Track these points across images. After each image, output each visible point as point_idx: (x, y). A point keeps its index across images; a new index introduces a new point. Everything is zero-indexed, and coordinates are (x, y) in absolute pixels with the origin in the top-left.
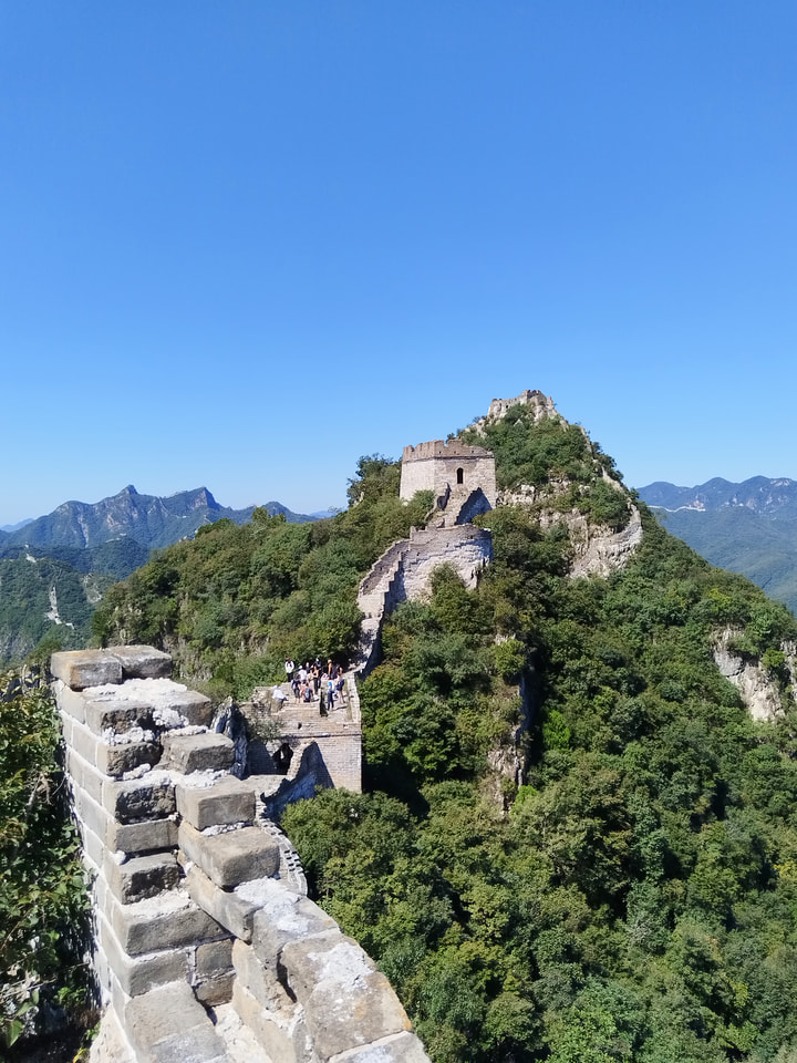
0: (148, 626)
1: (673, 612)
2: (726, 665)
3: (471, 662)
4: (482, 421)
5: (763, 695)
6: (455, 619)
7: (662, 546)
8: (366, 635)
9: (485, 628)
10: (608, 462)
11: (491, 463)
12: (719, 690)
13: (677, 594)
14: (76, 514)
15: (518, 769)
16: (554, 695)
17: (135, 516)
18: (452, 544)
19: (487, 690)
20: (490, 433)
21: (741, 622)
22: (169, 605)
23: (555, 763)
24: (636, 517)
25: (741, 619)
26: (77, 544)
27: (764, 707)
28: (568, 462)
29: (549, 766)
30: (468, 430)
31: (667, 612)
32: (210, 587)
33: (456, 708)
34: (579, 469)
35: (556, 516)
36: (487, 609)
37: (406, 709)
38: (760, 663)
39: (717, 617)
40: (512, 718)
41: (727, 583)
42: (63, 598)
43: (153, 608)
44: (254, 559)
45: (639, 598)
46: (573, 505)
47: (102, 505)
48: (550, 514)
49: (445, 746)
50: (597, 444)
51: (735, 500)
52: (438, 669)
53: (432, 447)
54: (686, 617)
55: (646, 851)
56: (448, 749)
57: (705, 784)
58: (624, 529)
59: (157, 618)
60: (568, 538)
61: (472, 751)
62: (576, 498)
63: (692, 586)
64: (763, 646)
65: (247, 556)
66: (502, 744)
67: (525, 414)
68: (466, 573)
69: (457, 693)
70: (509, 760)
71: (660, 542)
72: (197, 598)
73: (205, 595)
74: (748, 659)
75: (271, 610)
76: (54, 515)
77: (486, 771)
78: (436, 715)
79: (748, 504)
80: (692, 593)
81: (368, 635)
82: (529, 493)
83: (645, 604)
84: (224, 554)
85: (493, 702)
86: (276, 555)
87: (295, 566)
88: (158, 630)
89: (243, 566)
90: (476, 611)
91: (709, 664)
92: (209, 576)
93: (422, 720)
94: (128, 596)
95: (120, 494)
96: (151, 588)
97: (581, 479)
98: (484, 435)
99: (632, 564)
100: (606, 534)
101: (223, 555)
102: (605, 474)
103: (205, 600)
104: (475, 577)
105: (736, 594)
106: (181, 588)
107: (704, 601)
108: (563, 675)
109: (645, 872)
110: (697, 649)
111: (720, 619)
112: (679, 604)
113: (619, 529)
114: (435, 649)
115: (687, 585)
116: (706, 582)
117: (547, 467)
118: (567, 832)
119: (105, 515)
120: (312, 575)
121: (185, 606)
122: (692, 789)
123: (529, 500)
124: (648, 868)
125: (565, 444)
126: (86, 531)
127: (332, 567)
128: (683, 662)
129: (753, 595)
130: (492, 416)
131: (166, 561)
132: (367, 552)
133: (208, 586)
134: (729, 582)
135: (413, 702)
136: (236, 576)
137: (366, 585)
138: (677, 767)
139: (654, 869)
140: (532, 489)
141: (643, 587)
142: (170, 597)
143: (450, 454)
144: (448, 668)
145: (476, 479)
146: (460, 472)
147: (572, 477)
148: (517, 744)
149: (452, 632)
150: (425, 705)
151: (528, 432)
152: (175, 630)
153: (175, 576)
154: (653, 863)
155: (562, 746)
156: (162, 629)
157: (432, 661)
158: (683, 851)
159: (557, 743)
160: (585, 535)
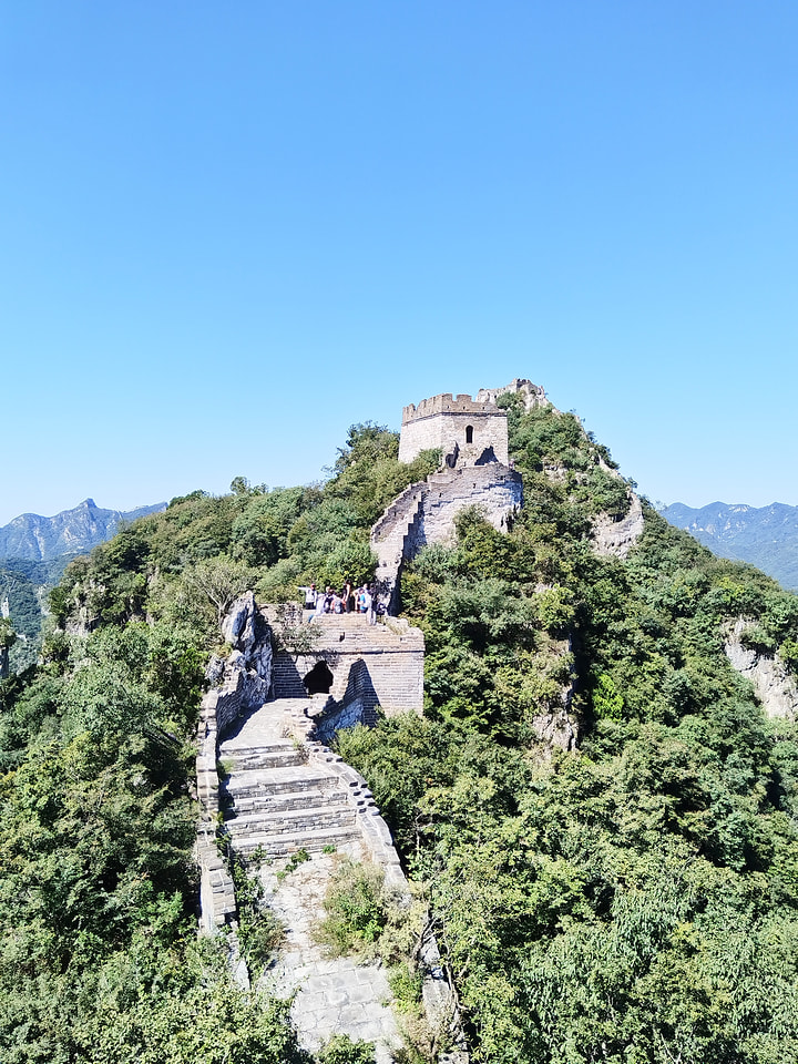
0: (112, 604)
1: (680, 602)
2: (739, 657)
3: (512, 610)
5: (779, 690)
6: (490, 563)
7: (665, 536)
8: (382, 584)
9: (525, 575)
10: (603, 451)
11: (503, 421)
12: (732, 685)
13: (684, 584)
14: (32, 527)
15: (572, 737)
16: (599, 659)
17: (93, 530)
18: (480, 485)
19: (530, 646)
21: (755, 613)
22: (138, 580)
23: (610, 733)
24: (636, 507)
25: (755, 609)
26: (32, 557)
27: (780, 703)
28: (563, 449)
29: (602, 738)
31: (674, 602)
32: (184, 559)
33: (493, 666)
34: (574, 456)
36: (526, 554)
37: (439, 663)
38: (776, 656)
39: (728, 608)
40: (562, 678)
41: (738, 572)
42: (16, 609)
43: (119, 583)
44: (235, 526)
45: (643, 589)
46: (569, 494)
47: (60, 519)
49: (485, 708)
50: (590, 433)
51: (695, 525)
52: (472, 619)
53: (439, 401)
54: (694, 609)
55: (724, 836)
56: (489, 711)
57: (760, 769)
58: (623, 518)
59: (123, 595)
61: (515, 717)
62: (573, 486)
63: (700, 576)
64: (780, 638)
65: (228, 523)
66: (551, 707)
67: (516, 403)
68: (496, 519)
69: (494, 649)
70: (561, 727)
71: (662, 532)
72: (168, 571)
73: (179, 567)
74: (763, 651)
75: (256, 579)
76: (9, 527)
77: (532, 740)
78: (474, 671)
79: (707, 530)
80: (699, 583)
81: (385, 584)
83: (650, 595)
84: (201, 523)
85: (537, 660)
86: (262, 519)
87: (284, 530)
88: (123, 609)
89: (223, 534)
90: (514, 556)
91: (721, 656)
92: (184, 547)
93: (458, 676)
94: (90, 571)
95: (79, 508)
96: (116, 561)
97: (577, 466)
99: (632, 555)
100: (605, 523)
101: (199, 525)
102: (602, 462)
103: (178, 572)
104: (505, 524)
105: (749, 584)
106: (150, 560)
107: (714, 590)
108: (606, 639)
109: (723, 861)
110: (707, 641)
111: (732, 609)
112: (686, 594)
113: (619, 518)
114: (467, 595)
115: (695, 575)
116: (715, 572)
117: (541, 454)
118: (642, 809)
119: (62, 528)
120: (305, 538)
121: (154, 582)
122: (749, 773)
124: (728, 857)
125: (559, 432)
126: (41, 545)
127: (329, 526)
128: (693, 655)
129: (767, 584)
131: (134, 533)
132: (370, 510)
133: (182, 558)
134: (740, 571)
135: (446, 654)
136: (214, 546)
137: (378, 531)
138: (730, 749)
139: (735, 859)
141: (647, 577)
142: (137, 573)
143: (458, 410)
144: (484, 617)
145: (486, 438)
146: (469, 430)
147: (567, 465)
148: (568, 709)
149: (487, 578)
150: (460, 659)
151: (520, 420)
152: (143, 607)
153: (144, 549)
154: (734, 851)
155: (614, 716)
156: (127, 608)
157: (466, 609)
158: (758, 839)
159: (608, 712)
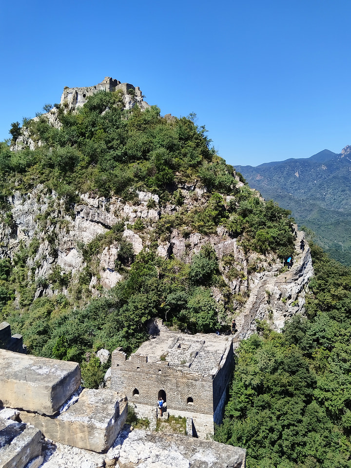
4: (54, 110)
20: (67, 123)
30: (36, 119)
35: (195, 238)
46: (216, 223)
48: (187, 235)
60: (219, 273)
62: (221, 213)
82: (151, 205)
98: (59, 126)
100: (274, 267)
123: (153, 214)
130: (66, 106)
140: (156, 198)
160: (241, 267)
